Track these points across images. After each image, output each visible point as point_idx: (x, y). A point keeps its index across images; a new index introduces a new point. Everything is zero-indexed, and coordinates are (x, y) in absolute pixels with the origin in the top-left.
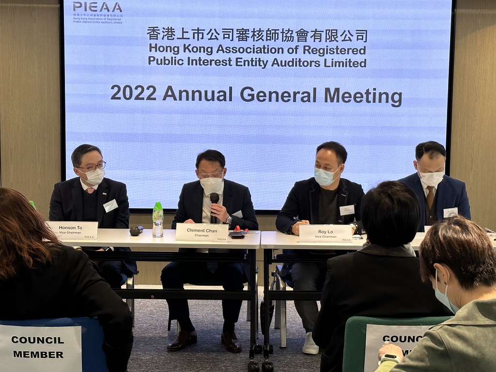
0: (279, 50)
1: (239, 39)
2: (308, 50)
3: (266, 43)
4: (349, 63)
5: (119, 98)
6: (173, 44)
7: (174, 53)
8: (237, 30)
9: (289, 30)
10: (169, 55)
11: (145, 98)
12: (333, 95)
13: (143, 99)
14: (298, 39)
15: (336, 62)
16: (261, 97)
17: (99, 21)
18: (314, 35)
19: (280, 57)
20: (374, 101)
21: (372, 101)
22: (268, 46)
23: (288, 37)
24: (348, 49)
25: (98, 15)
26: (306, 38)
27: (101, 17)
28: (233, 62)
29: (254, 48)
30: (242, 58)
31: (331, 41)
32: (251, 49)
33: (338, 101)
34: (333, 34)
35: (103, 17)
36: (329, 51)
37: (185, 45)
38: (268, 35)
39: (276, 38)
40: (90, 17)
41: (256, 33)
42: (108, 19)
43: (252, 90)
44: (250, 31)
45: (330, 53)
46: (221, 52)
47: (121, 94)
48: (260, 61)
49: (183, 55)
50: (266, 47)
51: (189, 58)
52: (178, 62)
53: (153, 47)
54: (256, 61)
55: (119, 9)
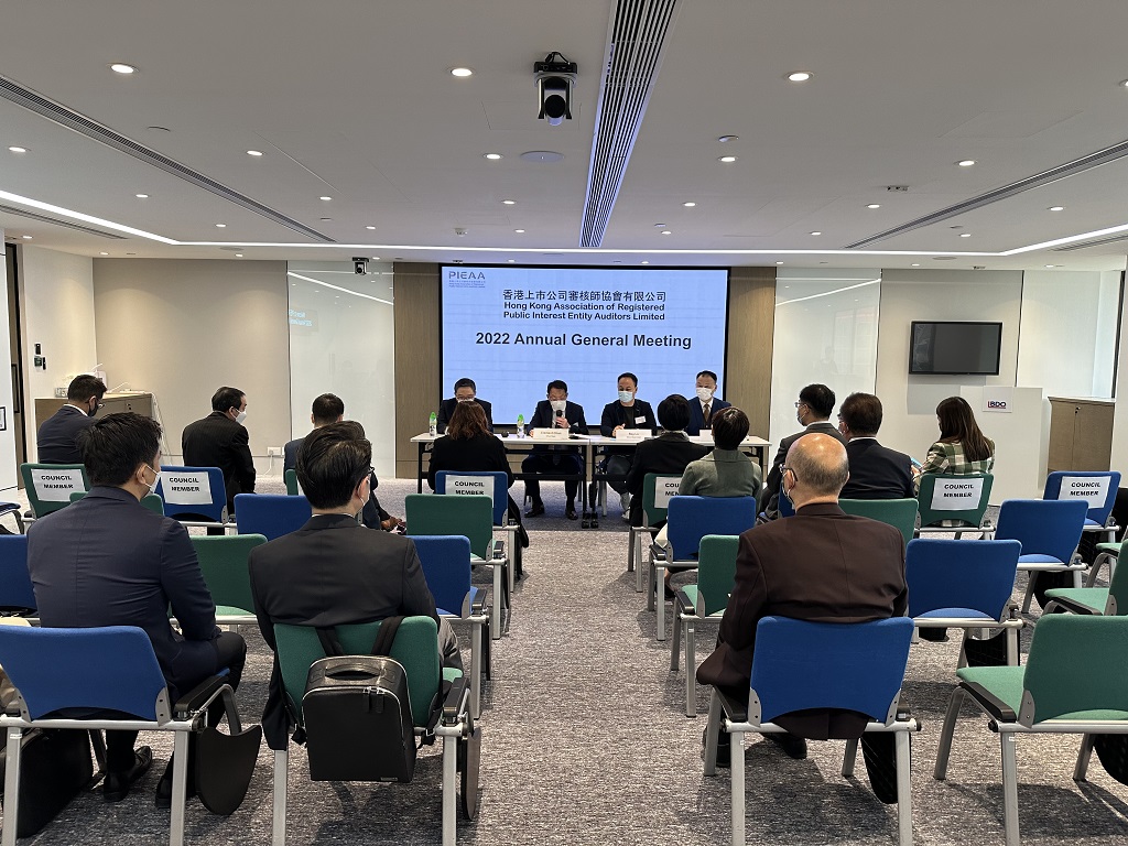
0: (601, 307)
1: (571, 298)
2: (621, 307)
3: (590, 302)
4: (653, 317)
5: (483, 343)
6: (521, 302)
7: (523, 309)
8: (570, 292)
9: (608, 293)
11: (502, 342)
12: (639, 340)
13: (499, 343)
14: (615, 299)
15: (642, 316)
16: (586, 341)
17: (469, 285)
18: (626, 296)
19: (601, 312)
20: (670, 345)
23: (607, 297)
24: (652, 306)
25: (468, 282)
26: (620, 298)
28: (566, 316)
29: (582, 305)
30: (573, 313)
31: (639, 300)
32: (580, 306)
33: (644, 345)
34: (640, 295)
35: (471, 283)
36: (637, 308)
37: (531, 303)
38: (592, 296)
39: (598, 298)
40: (461, 283)
41: (583, 295)
42: (474, 284)
43: (580, 336)
44: (579, 293)
46: (557, 308)
47: (484, 340)
48: (586, 315)
49: (530, 311)
50: (591, 304)
51: (534, 313)
52: (526, 316)
53: (507, 305)
54: (583, 315)
55: (483, 277)
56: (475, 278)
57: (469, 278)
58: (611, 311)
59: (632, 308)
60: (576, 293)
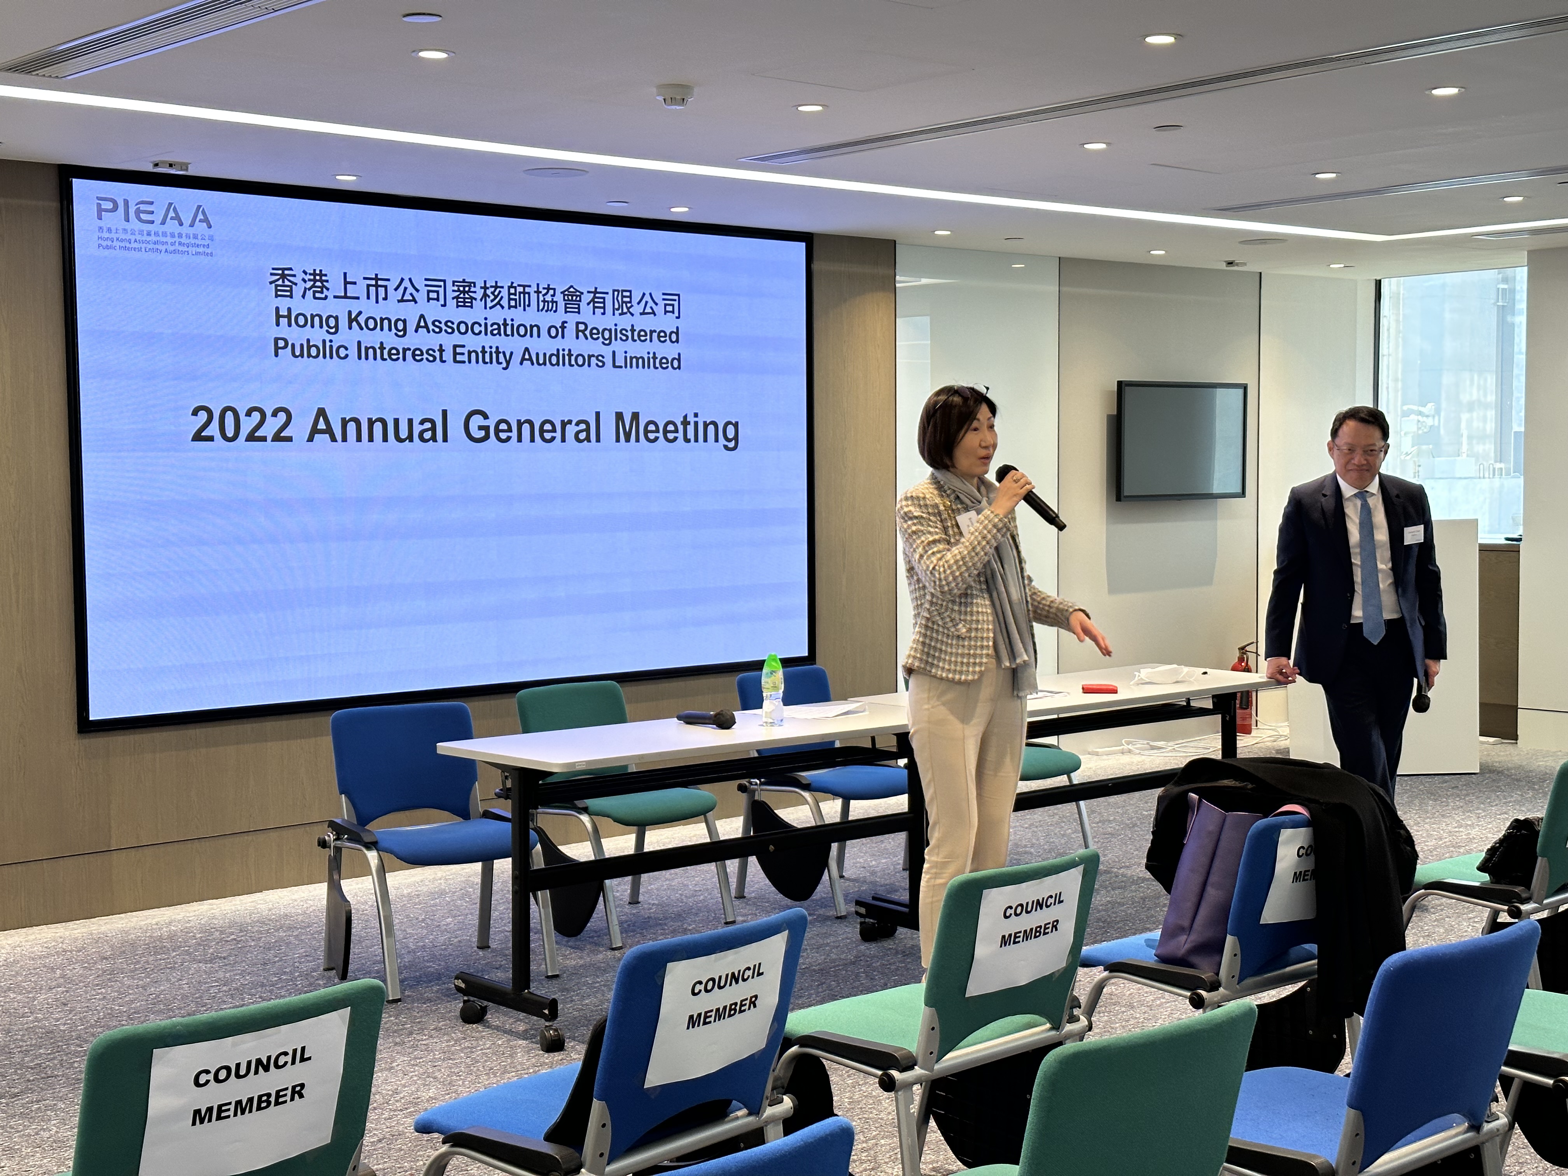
0: (532, 330)
4: (656, 362)
5: (211, 439)
6: (324, 308)
7: (328, 332)
9: (548, 289)
10: (317, 335)
11: (269, 439)
12: (628, 428)
14: (566, 308)
15: (631, 358)
16: (502, 431)
17: (160, 247)
19: (535, 345)
20: (696, 440)
21: (692, 440)
22: (512, 320)
23: (548, 302)
26: (579, 305)
27: (164, 239)
28: (448, 355)
30: (463, 346)
31: (622, 314)
33: (637, 440)
34: (625, 299)
35: (169, 240)
38: (512, 297)
39: (527, 303)
40: (138, 237)
41: (489, 292)
42: (180, 244)
43: (486, 417)
45: (621, 339)
46: (422, 331)
47: (213, 429)
49: (348, 337)
51: (359, 343)
52: (338, 353)
53: (283, 316)
54: (491, 353)
55: (206, 220)
56: (181, 224)
57: (163, 223)
58: (559, 343)
59: (609, 336)
60: (470, 286)
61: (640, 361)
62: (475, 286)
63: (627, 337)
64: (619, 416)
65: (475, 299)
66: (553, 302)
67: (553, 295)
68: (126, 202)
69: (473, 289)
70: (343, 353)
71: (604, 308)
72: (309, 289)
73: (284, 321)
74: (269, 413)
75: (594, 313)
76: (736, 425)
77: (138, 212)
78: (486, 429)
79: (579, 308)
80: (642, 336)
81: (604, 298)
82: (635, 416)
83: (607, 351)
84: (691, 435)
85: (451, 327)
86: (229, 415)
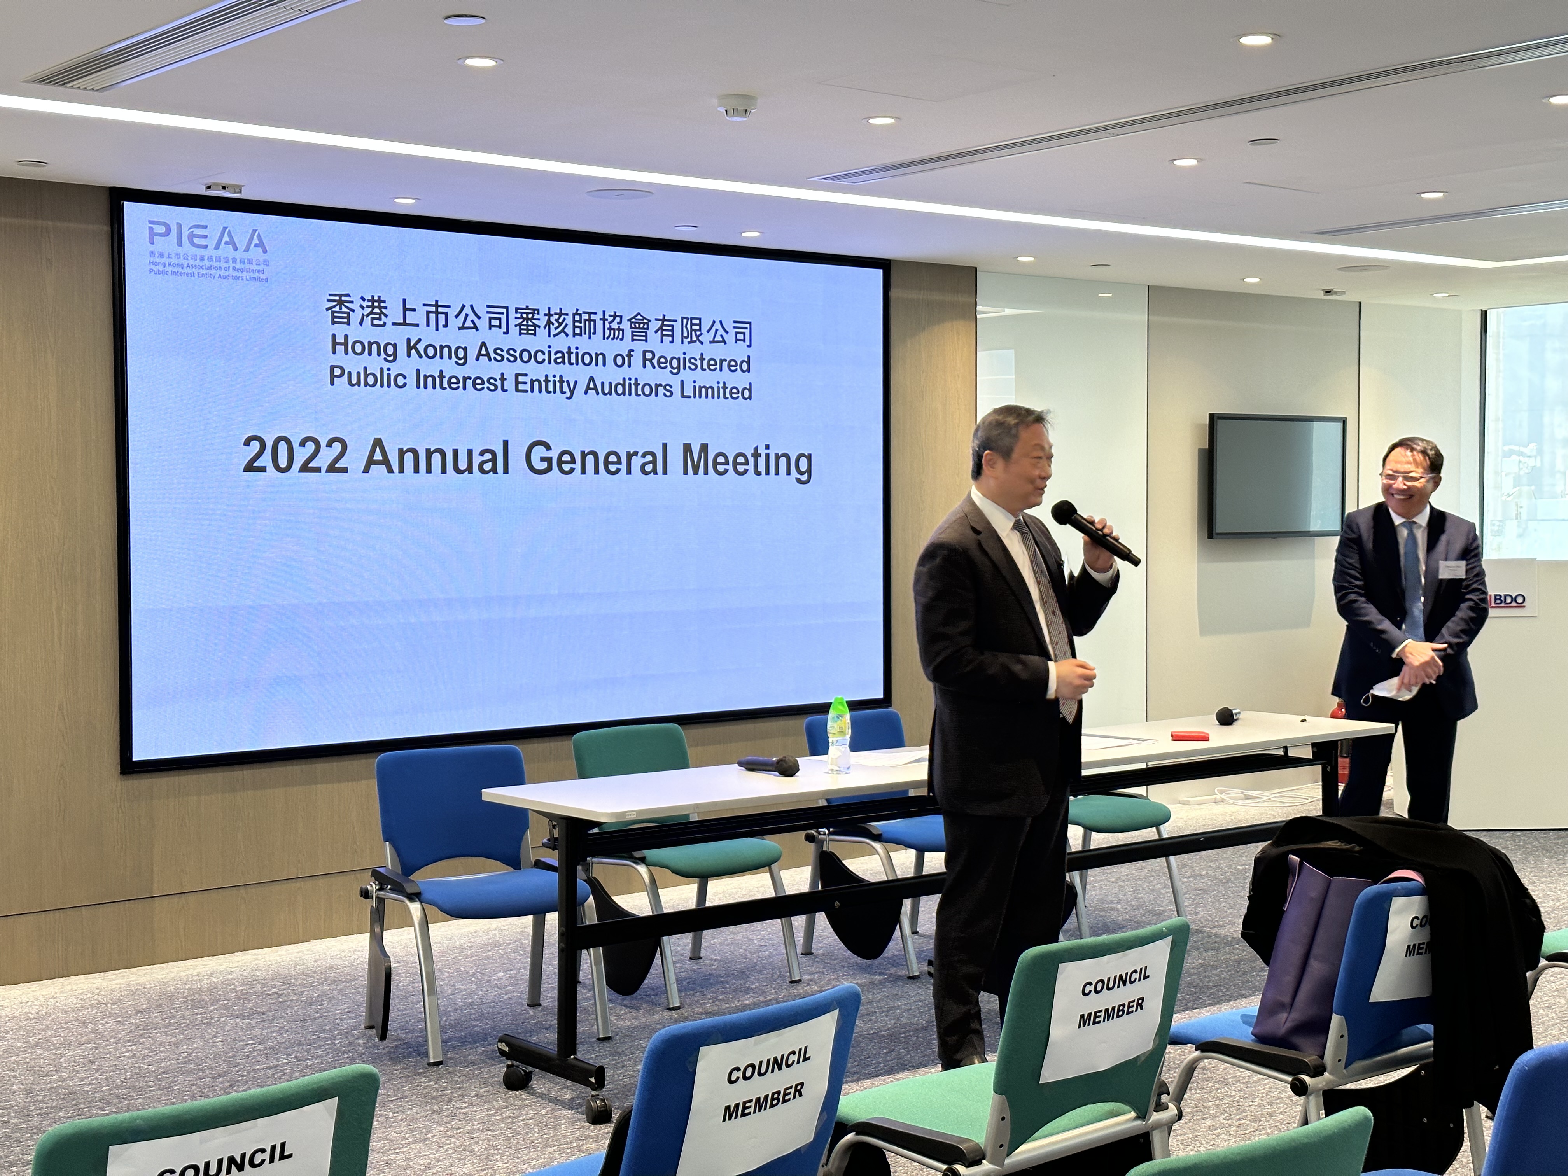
1: (521, 329)
2: (651, 360)
4: (726, 392)
6: (384, 335)
8: (517, 309)
9: (615, 316)
12: (696, 460)
13: (318, 470)
14: (633, 336)
16: (565, 463)
17: (213, 272)
18: (661, 328)
19: (600, 374)
20: (768, 473)
21: (763, 473)
22: (577, 348)
23: (614, 329)
24: (722, 361)
25: (210, 259)
26: (646, 333)
27: (217, 264)
28: (510, 384)
29: (550, 352)
32: (544, 353)
35: (223, 265)
36: (688, 364)
37: (409, 340)
40: (191, 262)
42: (234, 268)
43: (548, 448)
44: (542, 312)
45: (690, 368)
48: (561, 381)
49: (406, 365)
50: (573, 350)
52: (395, 382)
54: (554, 382)
55: (261, 245)
56: (236, 249)
57: (217, 247)
58: (625, 372)
59: (676, 365)
60: (533, 314)
61: (710, 390)
62: (538, 313)
63: (696, 366)
64: (687, 448)
65: (539, 327)
66: (619, 329)
67: (620, 323)
68: (179, 226)
69: (536, 316)
70: (400, 381)
71: (672, 336)
72: (368, 315)
73: (340, 349)
74: (323, 444)
75: (662, 342)
76: (809, 458)
77: (191, 237)
78: (549, 460)
79: (646, 336)
80: (712, 365)
81: (672, 326)
82: (704, 448)
83: (675, 381)
84: (762, 467)
85: (514, 356)
86: (283, 446)
